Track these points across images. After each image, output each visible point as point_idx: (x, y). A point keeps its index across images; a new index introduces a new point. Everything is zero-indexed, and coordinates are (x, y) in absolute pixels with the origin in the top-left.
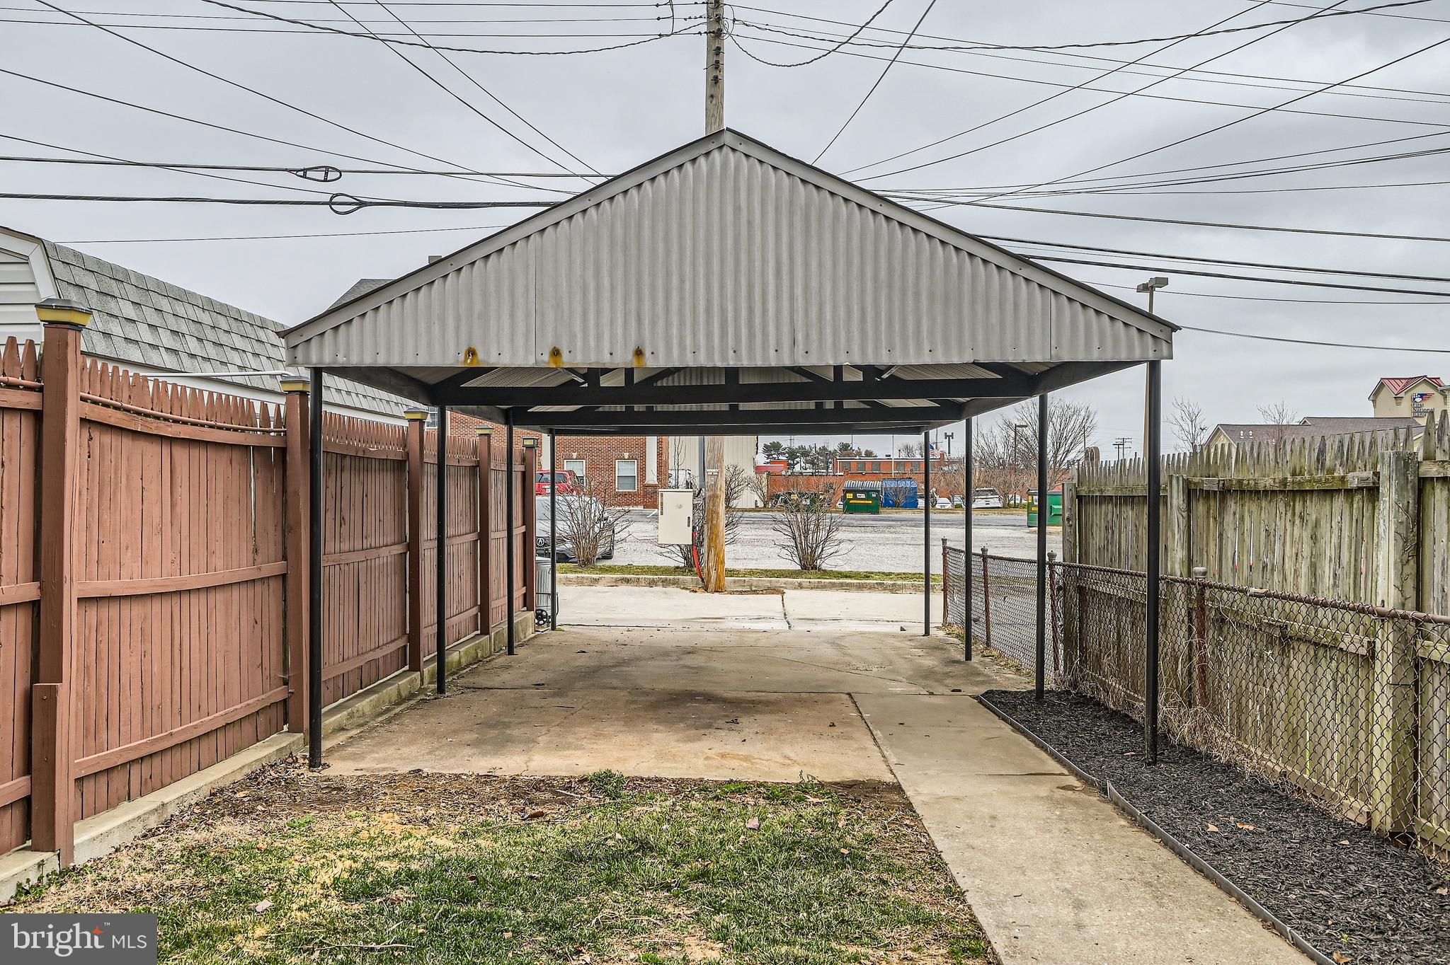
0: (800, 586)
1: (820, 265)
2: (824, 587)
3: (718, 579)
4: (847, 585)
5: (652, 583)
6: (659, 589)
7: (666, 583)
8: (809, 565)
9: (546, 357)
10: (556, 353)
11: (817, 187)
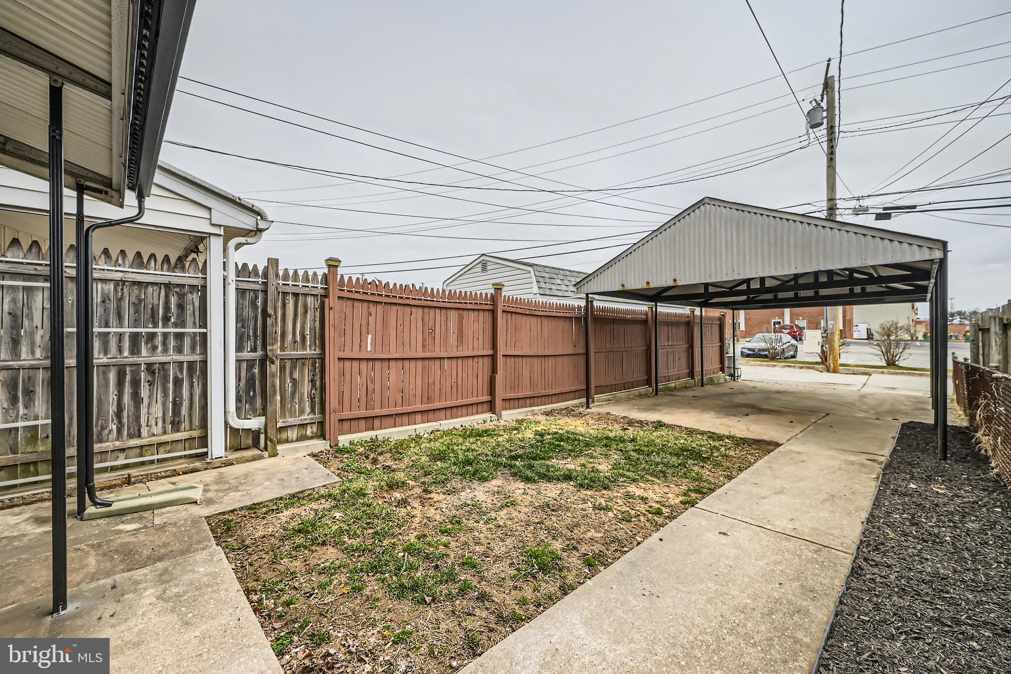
0: (882, 373)
1: (744, 240)
2: (897, 374)
3: (834, 367)
4: (912, 373)
5: (801, 368)
6: (805, 370)
7: (808, 368)
8: (891, 363)
9: (645, 285)
10: (648, 283)
11: (743, 211)
